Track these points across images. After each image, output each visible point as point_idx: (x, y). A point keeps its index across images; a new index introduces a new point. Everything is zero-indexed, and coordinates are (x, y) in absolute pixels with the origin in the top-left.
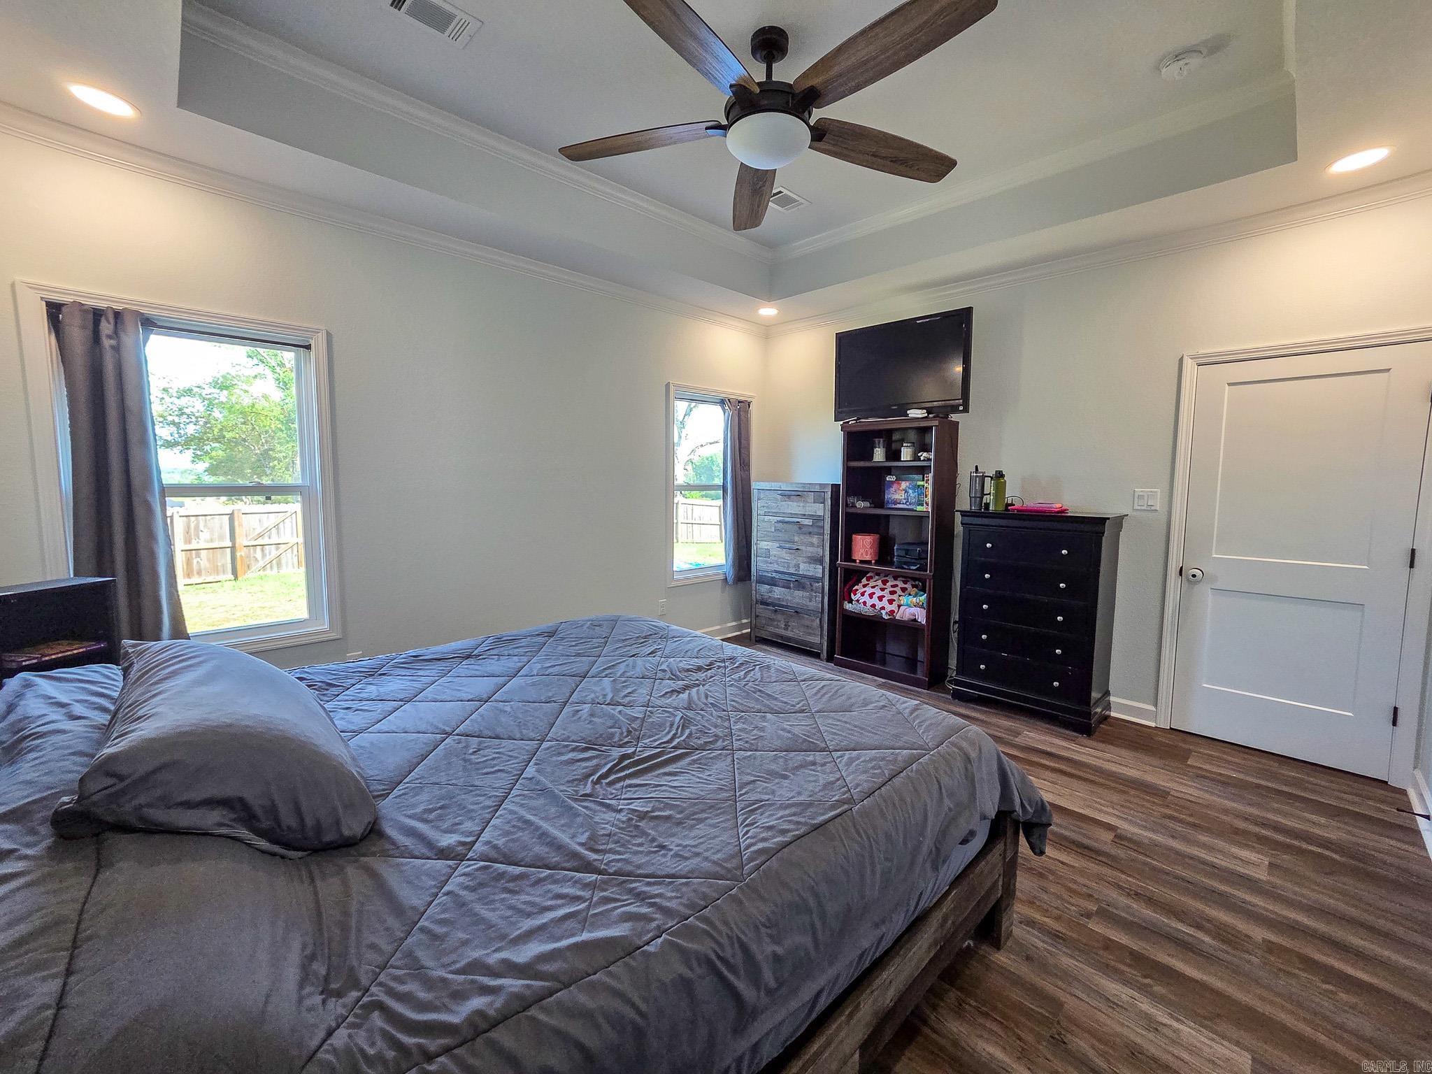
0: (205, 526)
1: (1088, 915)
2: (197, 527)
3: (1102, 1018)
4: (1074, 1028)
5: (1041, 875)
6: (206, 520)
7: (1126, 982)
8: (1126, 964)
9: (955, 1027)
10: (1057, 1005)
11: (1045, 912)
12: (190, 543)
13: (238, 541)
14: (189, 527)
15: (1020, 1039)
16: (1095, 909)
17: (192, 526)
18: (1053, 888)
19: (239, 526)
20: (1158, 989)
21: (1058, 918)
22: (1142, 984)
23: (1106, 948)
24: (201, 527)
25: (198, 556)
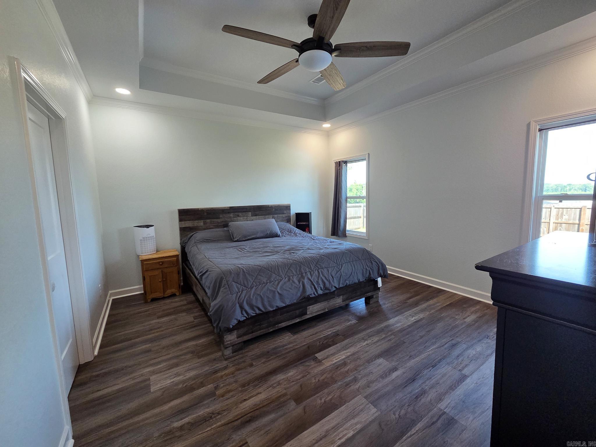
0: (567, 213)
1: (216, 388)
2: (562, 213)
3: (188, 365)
4: (192, 357)
5: (243, 386)
6: (567, 211)
7: (190, 378)
8: (193, 384)
9: (212, 337)
10: (199, 357)
11: (226, 375)
12: (558, 220)
13: (582, 221)
14: (558, 213)
15: (199, 346)
16: (217, 393)
17: (560, 212)
18: (235, 386)
19: (584, 214)
20: (180, 386)
21: (222, 377)
22: (185, 383)
23: (202, 383)
24: (564, 213)
25: (561, 226)
